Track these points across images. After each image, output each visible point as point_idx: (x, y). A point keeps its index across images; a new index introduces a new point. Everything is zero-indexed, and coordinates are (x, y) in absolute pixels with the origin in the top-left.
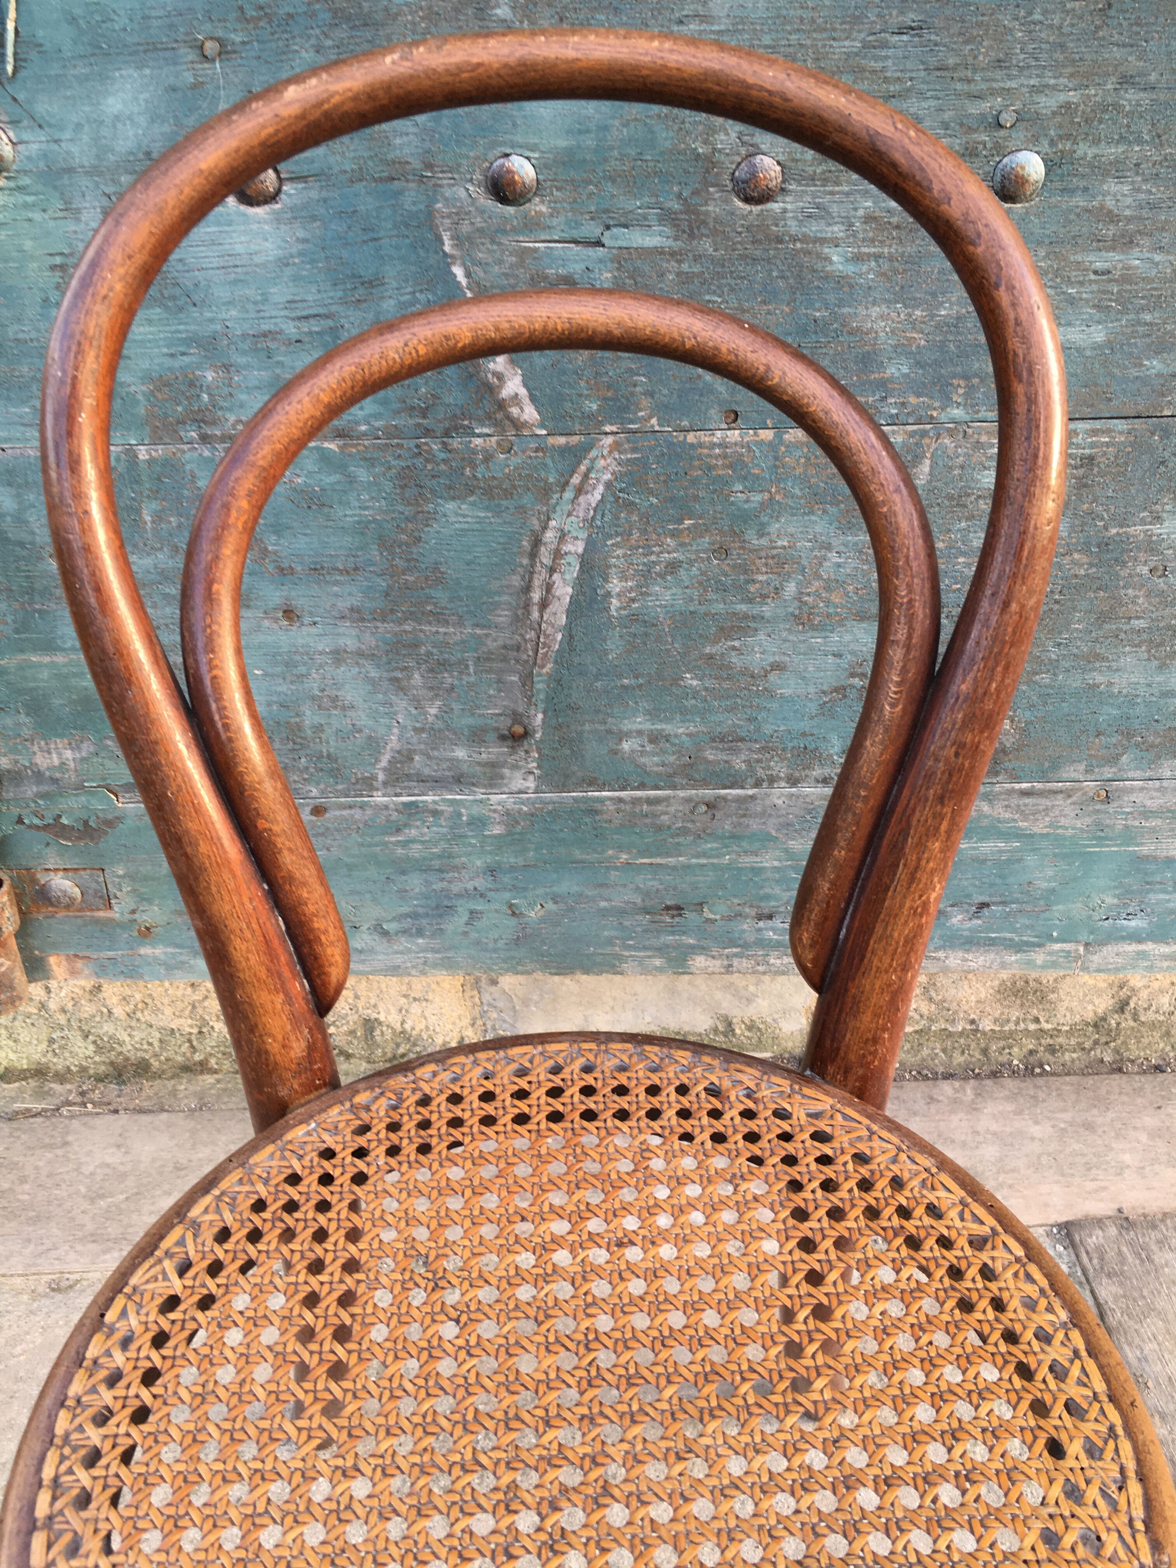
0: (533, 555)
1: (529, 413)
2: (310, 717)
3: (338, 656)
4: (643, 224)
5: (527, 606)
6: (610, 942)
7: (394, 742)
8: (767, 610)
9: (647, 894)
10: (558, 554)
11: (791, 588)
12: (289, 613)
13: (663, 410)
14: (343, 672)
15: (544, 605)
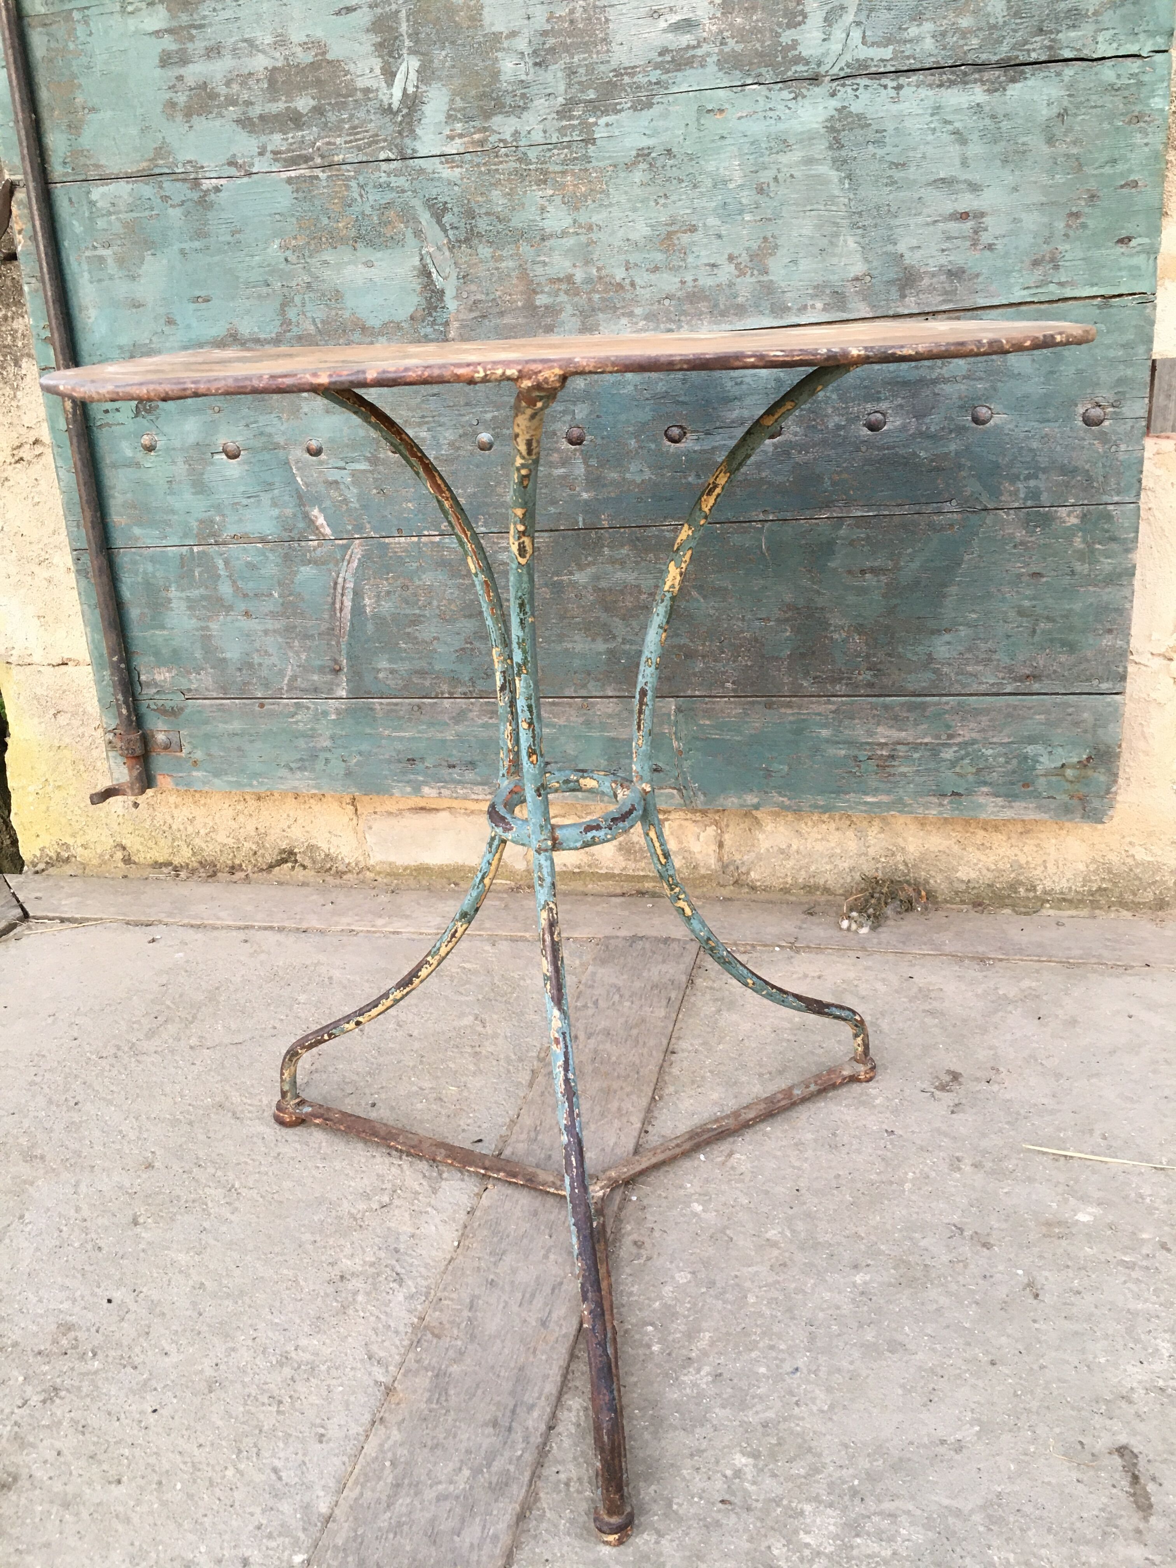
0: (335, 588)
1: (327, 531)
2: (256, 659)
3: (266, 632)
4: (358, 461)
5: (335, 610)
6: (386, 777)
7: (289, 673)
8: (427, 613)
9: (398, 753)
10: (343, 588)
11: (435, 603)
12: (247, 614)
13: (374, 529)
14: (270, 639)
15: (341, 610)
